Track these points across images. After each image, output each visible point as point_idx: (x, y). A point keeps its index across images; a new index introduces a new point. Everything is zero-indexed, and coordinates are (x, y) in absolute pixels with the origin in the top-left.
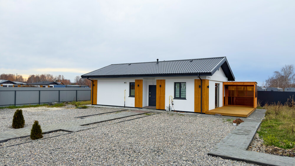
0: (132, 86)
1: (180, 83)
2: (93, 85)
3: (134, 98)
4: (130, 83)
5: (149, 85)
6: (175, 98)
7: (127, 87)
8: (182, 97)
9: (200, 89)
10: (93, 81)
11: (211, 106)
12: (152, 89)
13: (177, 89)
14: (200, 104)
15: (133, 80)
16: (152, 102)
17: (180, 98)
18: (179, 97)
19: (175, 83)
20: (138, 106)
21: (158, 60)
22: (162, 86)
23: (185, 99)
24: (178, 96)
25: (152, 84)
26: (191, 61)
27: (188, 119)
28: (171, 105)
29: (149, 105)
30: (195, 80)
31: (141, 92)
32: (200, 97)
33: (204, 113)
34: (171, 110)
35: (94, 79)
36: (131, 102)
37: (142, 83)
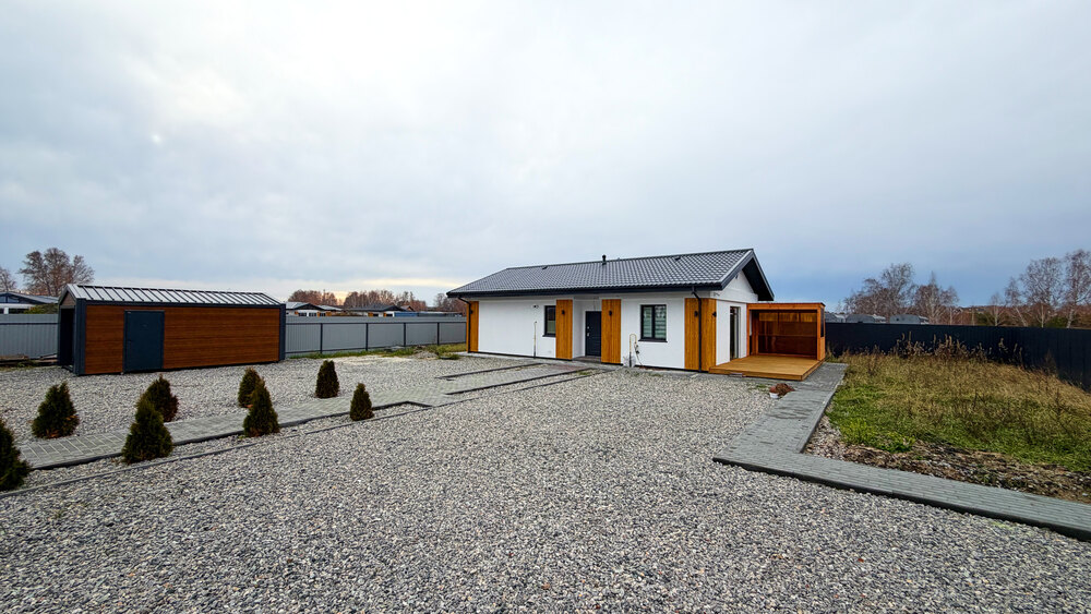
0: (550, 314)
1: (653, 307)
2: (471, 312)
3: (553, 340)
4: (546, 307)
5: (587, 313)
6: (643, 338)
7: (539, 317)
8: (657, 336)
9: (697, 319)
10: (470, 304)
11: (722, 356)
12: (593, 320)
13: (648, 320)
14: (697, 352)
15: (552, 302)
16: (593, 348)
17: (653, 339)
18: (650, 336)
19: (643, 307)
20: (563, 355)
21: (604, 257)
22: (614, 312)
23: (664, 340)
24: (648, 334)
25: (591, 310)
26: (678, 258)
27: (670, 384)
28: (634, 354)
29: (586, 354)
30: (686, 300)
31: (568, 327)
32: (697, 336)
33: (706, 372)
34: (633, 365)
35: (473, 299)
36: (548, 347)
37: (571, 307)
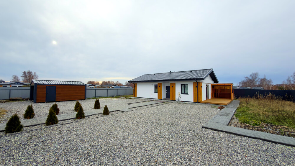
0: (156, 87)
1: (184, 85)
2: (135, 86)
3: (157, 94)
4: (155, 85)
5: (166, 86)
6: (182, 93)
7: (153, 87)
8: (185, 93)
9: (197, 88)
10: (134, 84)
11: (204, 98)
12: (168, 88)
13: (183, 88)
14: (197, 97)
15: (156, 83)
16: (168, 96)
17: (184, 94)
19: (181, 85)
20: (160, 98)
21: (171, 71)
22: (174, 86)
23: (187, 94)
24: (183, 92)
25: (167, 85)
26: (191, 71)
27: (189, 106)
28: (179, 98)
29: (166, 98)
30: (194, 83)
31: (161, 90)
32: (197, 93)
33: (200, 103)
34: (179, 101)
35: (135, 83)
36: (156, 96)
37: (162, 85)
